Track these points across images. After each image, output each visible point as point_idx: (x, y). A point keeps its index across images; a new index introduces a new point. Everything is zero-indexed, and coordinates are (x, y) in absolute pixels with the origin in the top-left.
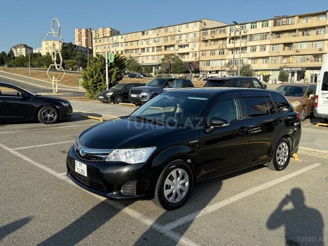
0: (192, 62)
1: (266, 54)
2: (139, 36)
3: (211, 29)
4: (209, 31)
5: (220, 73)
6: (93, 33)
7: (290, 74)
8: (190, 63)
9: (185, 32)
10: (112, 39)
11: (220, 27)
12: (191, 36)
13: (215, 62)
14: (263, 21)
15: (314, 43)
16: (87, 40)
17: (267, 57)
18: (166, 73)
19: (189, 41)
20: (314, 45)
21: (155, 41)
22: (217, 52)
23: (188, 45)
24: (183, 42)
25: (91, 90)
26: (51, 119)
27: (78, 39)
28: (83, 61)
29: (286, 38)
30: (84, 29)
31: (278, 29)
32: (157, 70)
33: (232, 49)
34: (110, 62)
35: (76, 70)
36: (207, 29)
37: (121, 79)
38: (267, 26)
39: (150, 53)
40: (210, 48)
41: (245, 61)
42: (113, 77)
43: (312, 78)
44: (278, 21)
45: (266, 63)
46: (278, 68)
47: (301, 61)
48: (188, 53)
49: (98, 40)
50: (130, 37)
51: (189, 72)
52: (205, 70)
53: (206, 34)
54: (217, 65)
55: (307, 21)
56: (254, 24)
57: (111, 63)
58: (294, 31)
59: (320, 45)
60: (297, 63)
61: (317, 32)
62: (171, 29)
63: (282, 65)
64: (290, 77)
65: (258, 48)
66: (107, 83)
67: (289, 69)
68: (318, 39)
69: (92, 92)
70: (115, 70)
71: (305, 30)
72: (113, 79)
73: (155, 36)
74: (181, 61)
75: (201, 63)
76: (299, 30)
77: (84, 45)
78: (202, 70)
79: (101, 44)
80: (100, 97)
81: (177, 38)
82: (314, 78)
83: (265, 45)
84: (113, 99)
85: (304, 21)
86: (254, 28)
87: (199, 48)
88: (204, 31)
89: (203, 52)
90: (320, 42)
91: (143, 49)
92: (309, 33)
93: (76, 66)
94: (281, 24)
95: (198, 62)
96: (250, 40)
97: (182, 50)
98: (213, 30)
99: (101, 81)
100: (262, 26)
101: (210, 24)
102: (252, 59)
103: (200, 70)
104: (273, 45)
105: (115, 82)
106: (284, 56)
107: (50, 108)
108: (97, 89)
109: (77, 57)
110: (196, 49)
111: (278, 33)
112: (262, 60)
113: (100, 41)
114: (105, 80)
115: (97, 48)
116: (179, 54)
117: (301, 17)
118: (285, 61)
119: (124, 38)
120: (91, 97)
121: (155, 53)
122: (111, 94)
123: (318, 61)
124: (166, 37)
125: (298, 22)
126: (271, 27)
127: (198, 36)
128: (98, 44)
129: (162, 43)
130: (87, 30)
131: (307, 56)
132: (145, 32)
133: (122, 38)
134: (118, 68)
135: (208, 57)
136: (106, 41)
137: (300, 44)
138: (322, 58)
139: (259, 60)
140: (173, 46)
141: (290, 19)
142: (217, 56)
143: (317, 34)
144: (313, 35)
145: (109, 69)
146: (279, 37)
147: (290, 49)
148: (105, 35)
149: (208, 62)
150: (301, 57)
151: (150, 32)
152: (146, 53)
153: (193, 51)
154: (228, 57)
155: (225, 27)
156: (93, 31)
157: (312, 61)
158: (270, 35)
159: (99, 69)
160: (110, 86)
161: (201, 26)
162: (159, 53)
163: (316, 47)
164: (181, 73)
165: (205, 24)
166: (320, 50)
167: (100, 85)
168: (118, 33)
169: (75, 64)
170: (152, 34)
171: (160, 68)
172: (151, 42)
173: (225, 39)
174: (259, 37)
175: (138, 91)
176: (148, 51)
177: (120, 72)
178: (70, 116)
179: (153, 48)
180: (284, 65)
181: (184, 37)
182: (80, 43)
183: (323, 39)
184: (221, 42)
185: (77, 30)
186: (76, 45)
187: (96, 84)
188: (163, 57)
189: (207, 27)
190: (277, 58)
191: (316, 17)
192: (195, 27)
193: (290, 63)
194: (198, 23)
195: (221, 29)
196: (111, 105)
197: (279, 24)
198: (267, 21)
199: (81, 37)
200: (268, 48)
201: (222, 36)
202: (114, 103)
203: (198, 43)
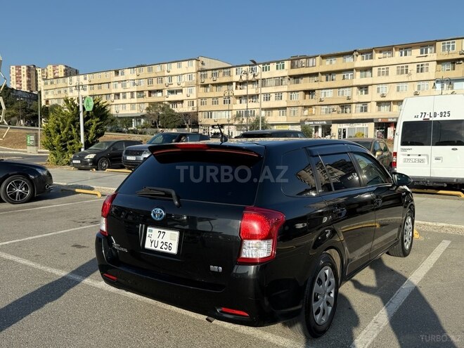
0: (189, 113)
1: (283, 103)
2: (111, 76)
3: (212, 70)
4: (209, 73)
5: (226, 127)
6: (38, 72)
7: (314, 129)
8: (186, 114)
9: (176, 73)
10: (71, 80)
11: (224, 68)
12: (185, 78)
13: (219, 113)
14: (278, 62)
15: (341, 90)
16: (28, 81)
17: (285, 108)
18: (152, 127)
19: (183, 85)
20: (341, 93)
21: (134, 84)
22: (221, 101)
23: (181, 91)
24: (174, 86)
25: (57, 152)
26: (22, 195)
27: (15, 81)
28: (26, 111)
29: (306, 84)
30: (25, 67)
31: (296, 72)
32: (138, 123)
33: (240, 97)
34: (87, 109)
35: (15, 124)
36: (207, 70)
37: (102, 134)
38: (283, 68)
39: (128, 99)
40: (212, 95)
41: (257, 112)
42: (91, 131)
43: (340, 133)
44: (296, 62)
45: (283, 115)
46: (299, 121)
47: (326, 113)
48: (182, 102)
49: (49, 82)
50: (97, 78)
51: (185, 127)
52: (206, 123)
53: (205, 76)
54: (222, 117)
55: (331, 63)
56: (266, 64)
57: (88, 112)
58: (316, 74)
59: (347, 92)
60: (321, 115)
61: (344, 76)
62: (157, 69)
63: (303, 118)
64: (313, 133)
65: (273, 96)
66: (82, 141)
67: (312, 123)
68: (345, 85)
69: (59, 154)
70: (95, 122)
71: (329, 74)
72: (92, 135)
73: (135, 77)
74: (173, 111)
75: (200, 114)
76: (323, 73)
77: (25, 88)
78: (202, 123)
79: (53, 87)
80: (74, 162)
81: (166, 80)
82: (342, 134)
83: (282, 93)
84: (96, 164)
85: (327, 62)
86: (266, 70)
87: (197, 95)
88: (203, 73)
89: (203, 100)
90: (347, 89)
91: (117, 95)
92: (334, 77)
93: (15, 118)
94: (300, 65)
95: (196, 113)
96: (262, 86)
97: (173, 97)
98: (214, 72)
99: (72, 138)
100: (277, 69)
101: (210, 64)
102: (266, 109)
103: (199, 123)
104: (291, 92)
105: (94, 139)
106: (305, 107)
107: (20, 178)
108: (66, 150)
109: (15, 106)
110: (193, 96)
111: (296, 78)
112: (277, 111)
113: (52, 83)
114: (80, 137)
115: (47, 93)
116: (170, 102)
117: (323, 57)
118: (306, 112)
119: (88, 79)
120: (57, 162)
121: (135, 100)
122: (92, 156)
123: (346, 112)
124: (150, 80)
125: (321, 64)
126: (287, 70)
127: (194, 78)
128: (49, 86)
129: (144, 86)
130: (29, 67)
131: (333, 107)
132: (120, 72)
133: (85, 79)
134: (98, 119)
135: (209, 106)
136: (61, 83)
137: (324, 91)
138: (350, 108)
139: (274, 111)
140: (161, 91)
141: (311, 60)
142: (221, 105)
143: (344, 79)
144: (338, 80)
145: (85, 120)
146: (298, 83)
147: (312, 98)
148: (57, 74)
149: (210, 114)
150: (326, 107)
151: (127, 72)
152: (121, 101)
153: (189, 98)
154: (235, 107)
155: (230, 68)
156: (38, 69)
157: (338, 113)
158: (286, 79)
159: (69, 120)
160: (88, 145)
161: (198, 65)
162: (141, 100)
163: (343, 95)
164: (174, 127)
165: (203, 64)
166: (348, 99)
167: (71, 144)
168: (77, 73)
169: (13, 116)
170: (129, 74)
171: (143, 121)
172: (129, 84)
173: (230, 84)
174: (273, 82)
175: (138, 151)
176: (124, 97)
177: (101, 124)
178: (50, 190)
179: (132, 93)
180: (305, 118)
181: (175, 80)
182: (18, 86)
183: (351, 85)
184: (225, 88)
185: (14, 67)
186: (13, 89)
187: (66, 142)
188: (147, 105)
189: (206, 67)
190: (296, 109)
191: (342, 58)
192: (190, 67)
193: (312, 115)
194: (194, 61)
195: (225, 70)
196: (93, 173)
197: (297, 66)
198: (283, 61)
199: (21, 78)
200: (285, 95)
201: (226, 79)
202: (97, 170)
203: (195, 88)
